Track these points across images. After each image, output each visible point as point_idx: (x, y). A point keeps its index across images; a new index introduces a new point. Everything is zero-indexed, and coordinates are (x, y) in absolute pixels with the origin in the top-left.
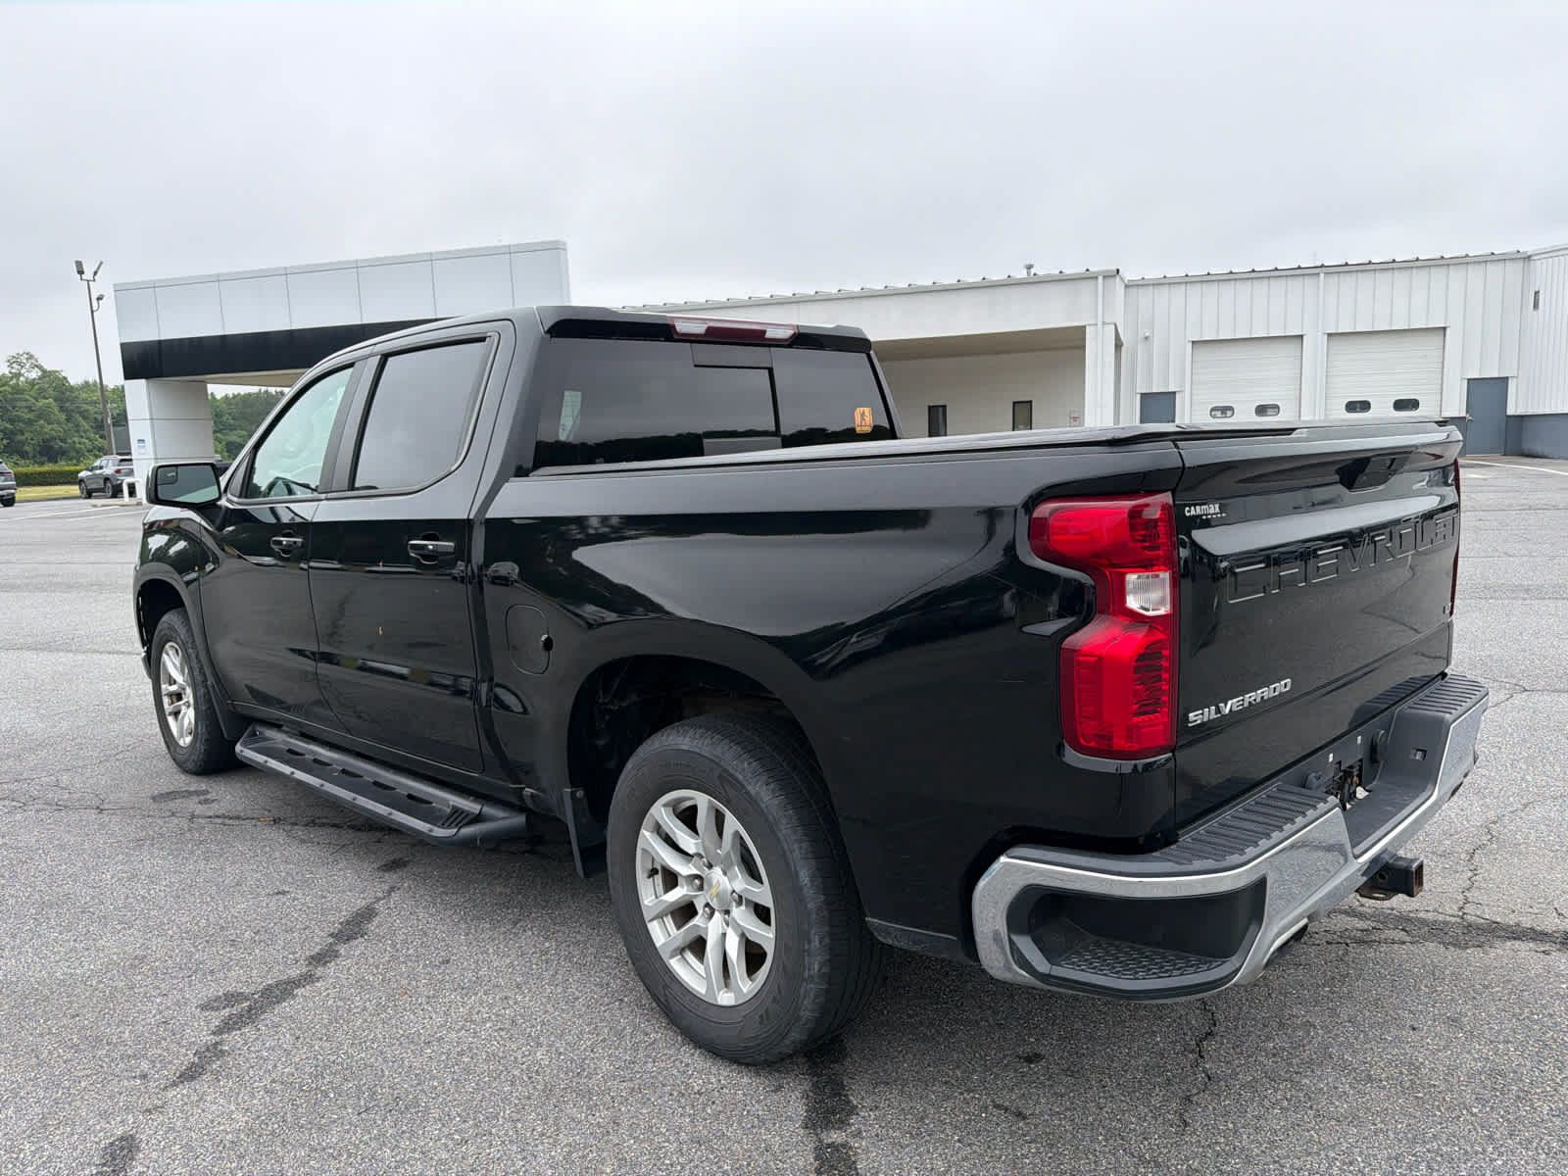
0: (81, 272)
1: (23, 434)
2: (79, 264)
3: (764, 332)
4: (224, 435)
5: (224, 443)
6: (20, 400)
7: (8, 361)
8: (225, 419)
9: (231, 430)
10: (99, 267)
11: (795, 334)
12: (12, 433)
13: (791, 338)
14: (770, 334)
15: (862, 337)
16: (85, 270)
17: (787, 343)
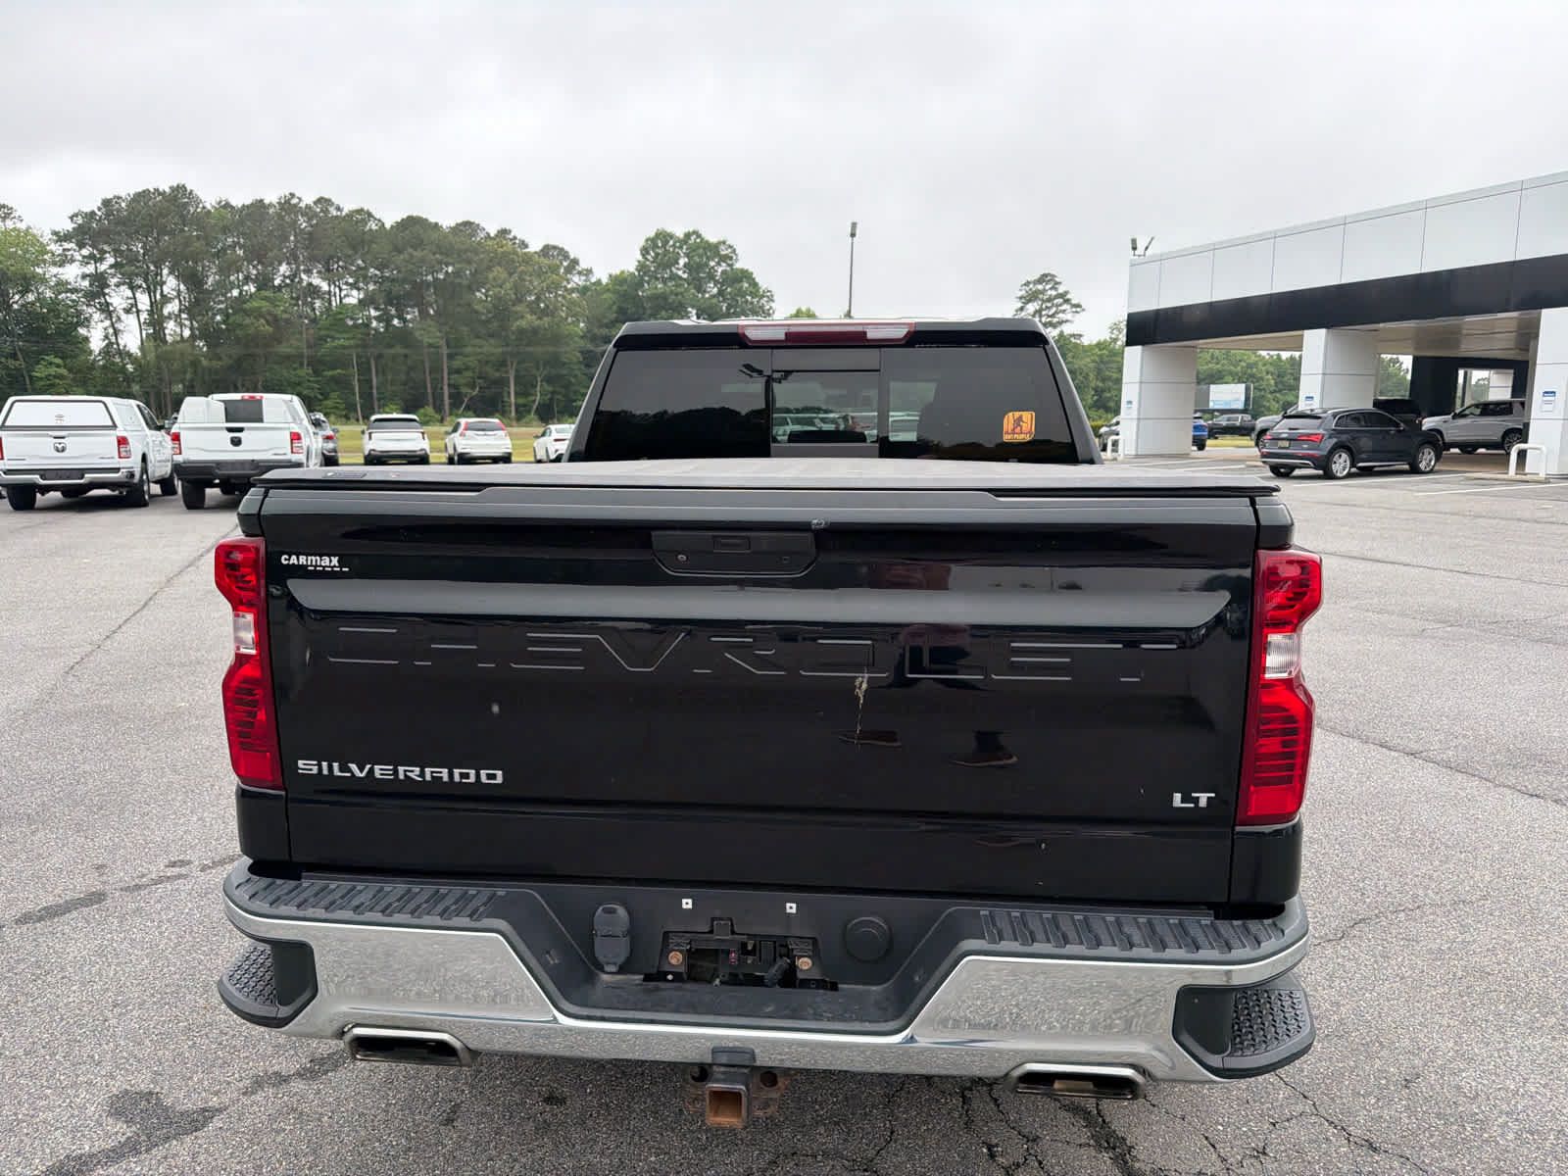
0: (1134, 248)
1: (1110, 391)
2: (1134, 242)
3: (865, 333)
4: (1282, 395)
5: (1281, 402)
6: (1114, 362)
7: (1110, 328)
8: (1285, 379)
9: (1290, 390)
10: (1150, 243)
11: (908, 333)
12: (1103, 391)
13: (906, 336)
14: (871, 334)
15: (1036, 330)
16: (1138, 246)
17: (903, 342)
